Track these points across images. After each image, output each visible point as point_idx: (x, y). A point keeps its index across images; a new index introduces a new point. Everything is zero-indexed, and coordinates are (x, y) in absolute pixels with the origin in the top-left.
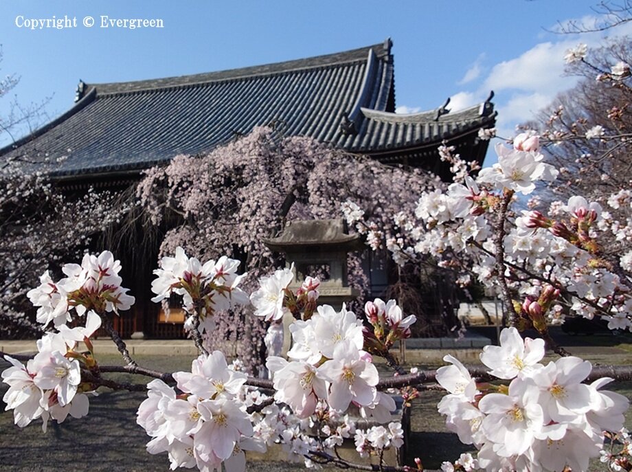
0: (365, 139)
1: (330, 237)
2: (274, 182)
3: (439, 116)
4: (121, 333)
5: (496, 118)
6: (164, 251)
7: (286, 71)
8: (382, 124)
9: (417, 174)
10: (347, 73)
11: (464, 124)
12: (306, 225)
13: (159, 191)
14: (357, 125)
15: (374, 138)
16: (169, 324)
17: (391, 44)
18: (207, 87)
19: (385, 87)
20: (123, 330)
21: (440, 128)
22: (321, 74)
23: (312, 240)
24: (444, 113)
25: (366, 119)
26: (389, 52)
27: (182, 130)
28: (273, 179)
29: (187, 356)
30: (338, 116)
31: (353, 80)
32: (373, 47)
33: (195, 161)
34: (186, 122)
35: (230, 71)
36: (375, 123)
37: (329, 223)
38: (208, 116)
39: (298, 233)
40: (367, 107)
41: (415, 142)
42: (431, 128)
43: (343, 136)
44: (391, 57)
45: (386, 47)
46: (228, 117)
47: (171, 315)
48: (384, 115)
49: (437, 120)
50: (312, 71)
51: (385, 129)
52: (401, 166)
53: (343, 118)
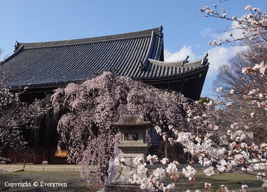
0: (150, 74)
1: (138, 122)
2: (111, 95)
3: (184, 64)
4: (37, 161)
5: (209, 66)
6: (60, 124)
7: (114, 39)
8: (158, 66)
9: (174, 93)
10: (142, 41)
11: (194, 68)
12: (128, 117)
13: (60, 98)
14: (146, 67)
15: (154, 73)
16: (60, 157)
17: (162, 28)
18: (76, 46)
19: (159, 49)
20: (38, 160)
21: (184, 69)
22: (130, 41)
23: (131, 124)
24: (186, 63)
25: (150, 64)
26: (161, 32)
27: (65, 67)
28: (111, 93)
29: (69, 172)
30: (138, 62)
31: (145, 45)
32: (153, 29)
33: (77, 86)
34: (67, 63)
35: (87, 39)
36: (155, 66)
37: (138, 116)
38: (78, 60)
39: (125, 121)
40: (151, 58)
41: (173, 76)
42: (180, 69)
43: (140, 72)
44: (162, 34)
45: (160, 30)
46: (87, 61)
47: (62, 153)
48: (159, 62)
49: (183, 66)
50: (125, 40)
51: (159, 69)
52: (167, 90)
53: (140, 63)
